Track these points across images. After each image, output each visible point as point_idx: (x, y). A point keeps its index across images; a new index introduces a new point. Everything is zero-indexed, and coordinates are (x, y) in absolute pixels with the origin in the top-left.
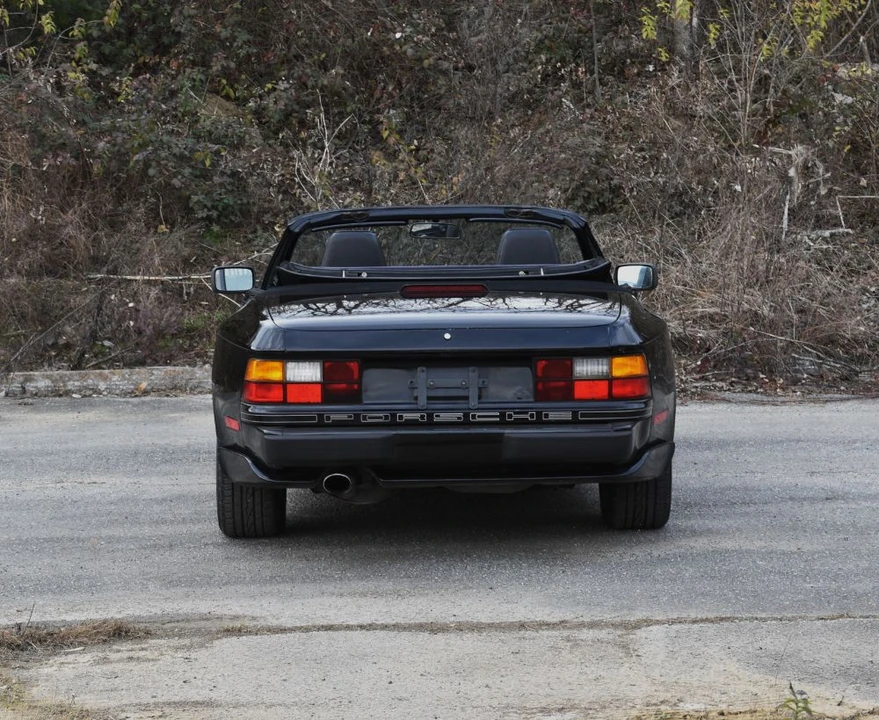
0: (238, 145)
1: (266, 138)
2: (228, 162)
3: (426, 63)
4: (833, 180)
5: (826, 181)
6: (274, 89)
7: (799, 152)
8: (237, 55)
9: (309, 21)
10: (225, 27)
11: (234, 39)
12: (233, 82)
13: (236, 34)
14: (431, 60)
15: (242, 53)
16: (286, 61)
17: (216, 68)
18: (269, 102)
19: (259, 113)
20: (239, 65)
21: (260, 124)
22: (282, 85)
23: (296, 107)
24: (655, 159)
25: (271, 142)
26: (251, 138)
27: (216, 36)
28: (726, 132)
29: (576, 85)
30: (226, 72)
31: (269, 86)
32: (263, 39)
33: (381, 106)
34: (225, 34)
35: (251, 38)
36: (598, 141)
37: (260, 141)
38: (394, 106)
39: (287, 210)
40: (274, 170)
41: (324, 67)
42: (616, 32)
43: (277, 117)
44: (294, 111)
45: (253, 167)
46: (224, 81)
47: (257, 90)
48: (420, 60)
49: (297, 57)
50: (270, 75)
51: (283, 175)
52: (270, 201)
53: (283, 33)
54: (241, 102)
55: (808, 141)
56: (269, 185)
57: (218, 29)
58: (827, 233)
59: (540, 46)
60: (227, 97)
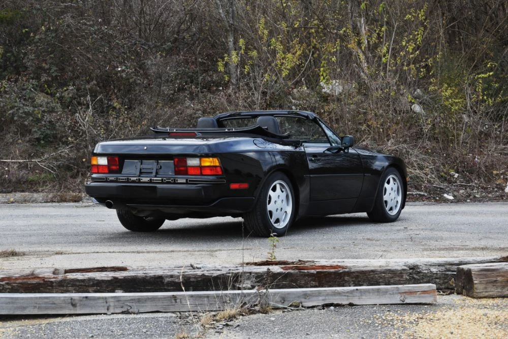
0: (52, 111)
1: (63, 108)
3: (131, 80)
6: (67, 89)
8: (52, 76)
10: (47, 64)
11: (50, 69)
12: (49, 86)
13: (51, 67)
14: (133, 79)
15: (54, 75)
16: (71, 79)
17: (43, 80)
18: (66, 94)
19: (61, 98)
20: (53, 79)
21: (61, 103)
22: (71, 88)
23: (76, 96)
25: (66, 110)
26: (57, 108)
27: (43, 68)
30: (46, 82)
31: (65, 88)
34: (47, 67)
35: (58, 69)
37: (61, 109)
40: (67, 121)
41: (88, 82)
42: (207, 74)
43: (68, 100)
44: (75, 98)
45: (58, 119)
46: (46, 86)
47: (60, 90)
48: (128, 79)
49: (78, 77)
50: (66, 85)
51: (71, 123)
52: (66, 132)
54: (52, 95)
56: (65, 127)
57: (44, 65)
60: (47, 93)
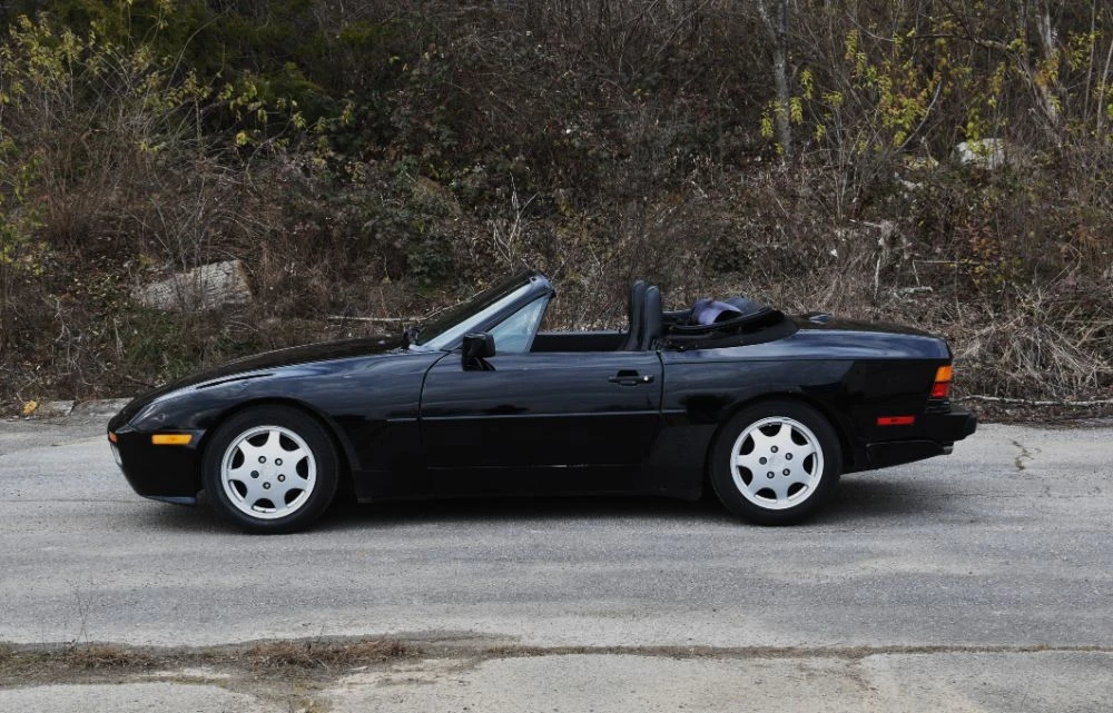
0: (443, 215)
1: (464, 210)
2: (435, 230)
3: (590, 153)
4: (915, 248)
5: (908, 249)
6: (470, 172)
7: (886, 226)
8: (442, 147)
9: (497, 119)
10: (433, 124)
11: (439, 133)
12: (438, 165)
13: (441, 129)
14: (594, 151)
15: (446, 144)
16: (478, 151)
17: (426, 156)
18: (468, 182)
19: (459, 190)
20: (443, 152)
21: (460, 199)
22: (477, 169)
23: (488, 186)
24: (769, 230)
25: (469, 213)
26: (453, 209)
27: (426, 132)
28: (827, 209)
29: (704, 172)
30: (433, 159)
31: (467, 169)
32: (460, 133)
33: (553, 186)
34: (433, 129)
35: (452, 133)
36: (726, 215)
37: (460, 212)
38: (562, 186)
39: (481, 266)
40: (471, 235)
41: (509, 156)
42: (733, 131)
43: (473, 194)
44: (485, 189)
45: (455, 232)
46: (432, 166)
47: (457, 173)
48: (585, 150)
49: (489, 148)
50: (467, 161)
51: (478, 239)
52: (470, 260)
53: (476, 130)
54: (445, 182)
55: (891, 217)
56: (468, 247)
57: (427, 125)
58: (912, 290)
59: (675, 142)
60: (433, 178)
